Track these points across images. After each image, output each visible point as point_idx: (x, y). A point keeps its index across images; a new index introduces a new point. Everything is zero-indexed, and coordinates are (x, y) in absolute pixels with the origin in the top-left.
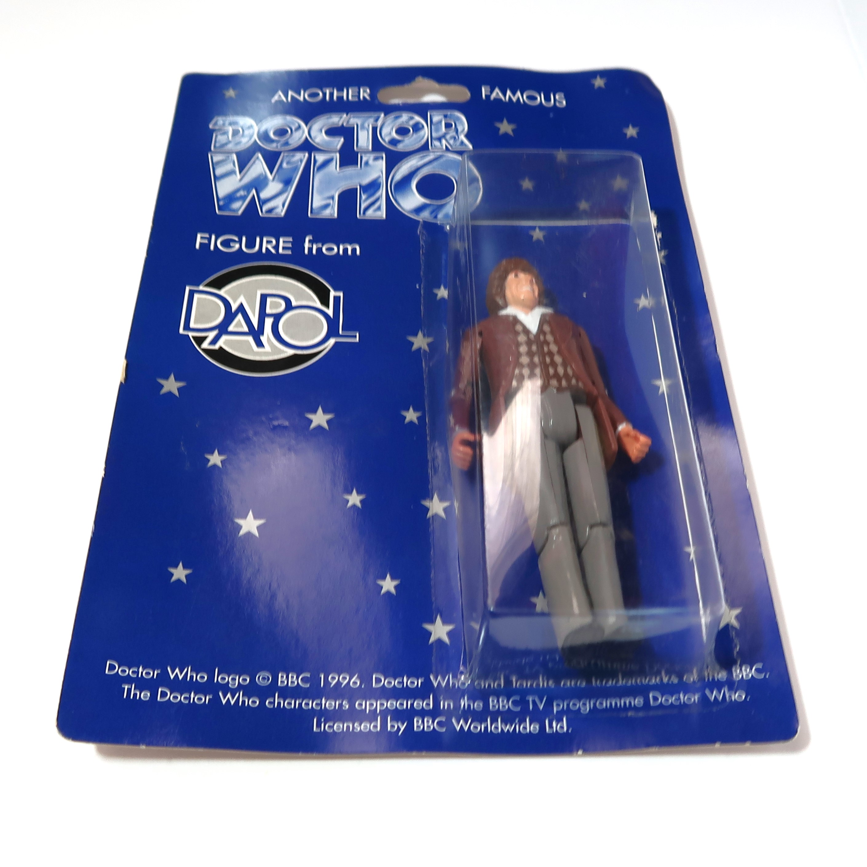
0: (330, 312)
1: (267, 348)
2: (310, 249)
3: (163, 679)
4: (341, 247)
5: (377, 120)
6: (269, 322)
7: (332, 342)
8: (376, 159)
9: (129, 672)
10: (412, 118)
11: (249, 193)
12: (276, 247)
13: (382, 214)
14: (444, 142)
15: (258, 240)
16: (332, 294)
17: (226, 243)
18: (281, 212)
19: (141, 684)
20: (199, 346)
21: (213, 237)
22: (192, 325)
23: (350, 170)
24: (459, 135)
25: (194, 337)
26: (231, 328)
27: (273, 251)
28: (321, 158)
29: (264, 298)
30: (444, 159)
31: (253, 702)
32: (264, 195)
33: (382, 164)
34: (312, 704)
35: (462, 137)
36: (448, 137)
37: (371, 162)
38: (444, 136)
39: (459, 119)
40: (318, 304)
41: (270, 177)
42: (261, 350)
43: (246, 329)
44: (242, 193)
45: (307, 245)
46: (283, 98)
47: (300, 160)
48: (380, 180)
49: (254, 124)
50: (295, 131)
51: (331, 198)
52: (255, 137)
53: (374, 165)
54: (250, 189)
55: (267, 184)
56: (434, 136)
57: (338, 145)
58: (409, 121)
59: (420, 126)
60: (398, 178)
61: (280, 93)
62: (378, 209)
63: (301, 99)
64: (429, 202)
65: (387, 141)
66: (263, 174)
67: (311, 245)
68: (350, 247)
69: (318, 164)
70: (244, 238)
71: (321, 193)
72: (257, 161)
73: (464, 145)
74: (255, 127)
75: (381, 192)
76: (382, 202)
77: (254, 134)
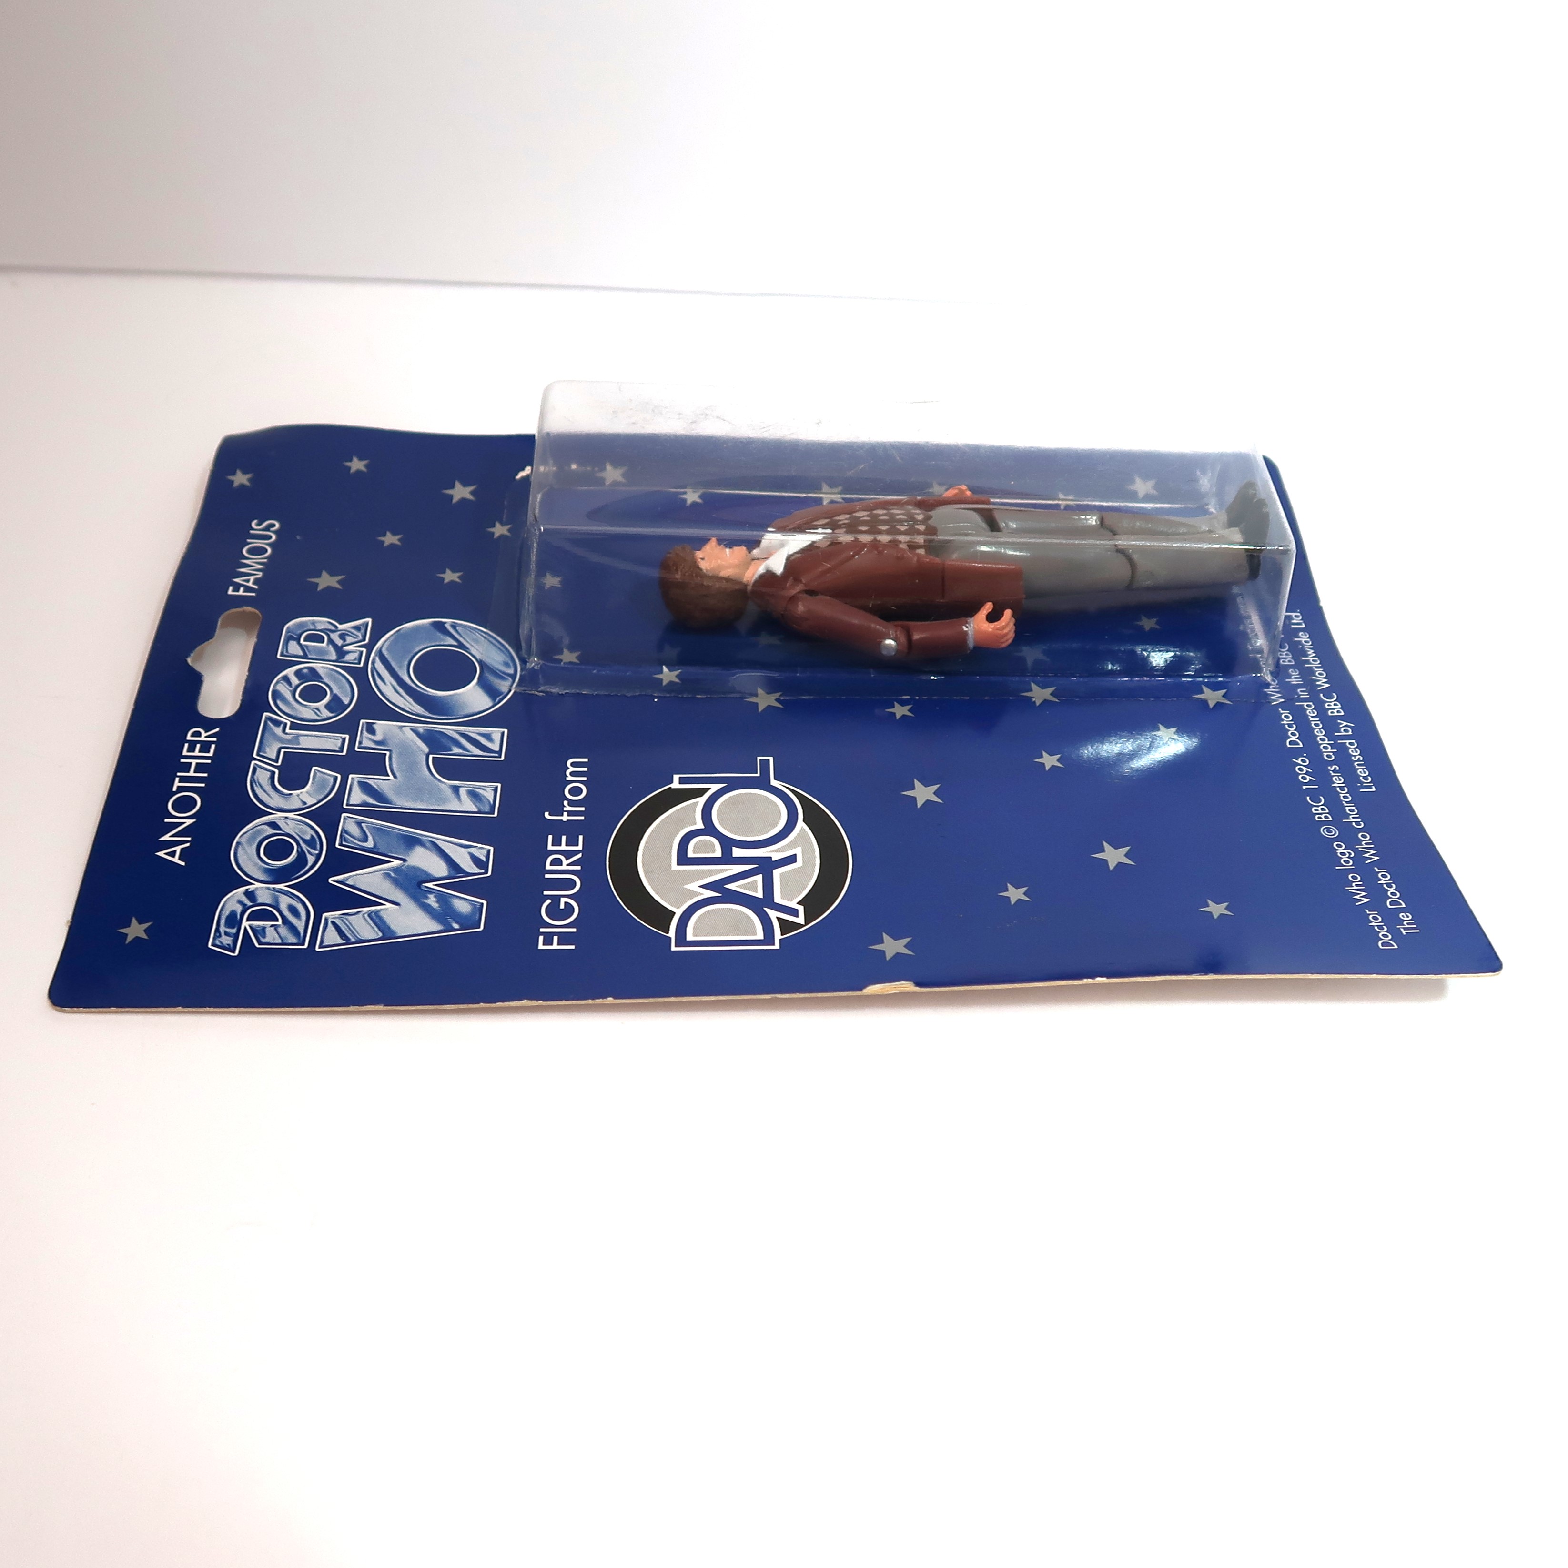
0: (715, 788)
2: (570, 813)
4: (569, 778)
5: (277, 723)
6: (737, 852)
7: (774, 783)
8: (371, 730)
10: (285, 679)
11: (431, 891)
12: (568, 854)
13: (497, 732)
14: (347, 648)
15: (547, 876)
16: (676, 785)
17: (560, 913)
18: (482, 850)
21: (543, 930)
23: (393, 762)
24: (339, 629)
26: (760, 894)
27: (579, 856)
28: (357, 797)
30: (386, 653)
32: (439, 868)
33: (381, 726)
35: (345, 627)
36: (339, 642)
37: (378, 737)
38: (338, 648)
39: (301, 625)
40: (701, 801)
41: (396, 863)
44: (432, 901)
45: (565, 818)
46: (178, 849)
47: (359, 824)
48: (421, 730)
49: (243, 889)
50: (281, 830)
51: (456, 789)
52: (281, 886)
53: (385, 734)
54: (424, 890)
55: (414, 868)
56: (334, 657)
57: (329, 775)
58: (290, 684)
59: (305, 671)
60: (419, 709)
61: (161, 854)
62: (488, 737)
63: (189, 822)
64: (476, 680)
65: (331, 715)
66: (386, 873)
67: (565, 814)
68: (572, 769)
69: (371, 801)
70: (545, 893)
71: (444, 801)
72: (349, 882)
73: (362, 627)
74: (251, 888)
75: (450, 730)
76: (471, 731)
77: (274, 888)
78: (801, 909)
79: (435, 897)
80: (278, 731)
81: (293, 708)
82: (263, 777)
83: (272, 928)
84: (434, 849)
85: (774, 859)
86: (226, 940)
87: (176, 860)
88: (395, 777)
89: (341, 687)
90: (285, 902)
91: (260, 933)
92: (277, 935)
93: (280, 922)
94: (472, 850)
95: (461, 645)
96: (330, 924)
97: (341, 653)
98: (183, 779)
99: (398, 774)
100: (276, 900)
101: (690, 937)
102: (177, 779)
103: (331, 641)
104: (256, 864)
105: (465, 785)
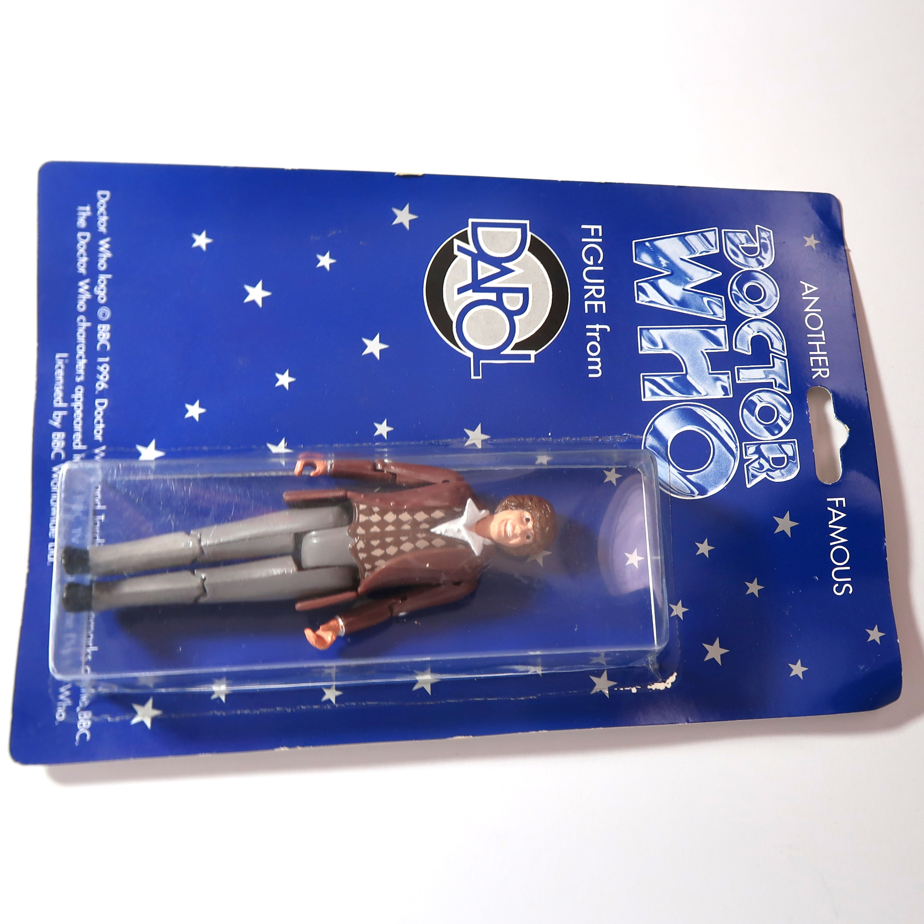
0: (508, 351)
1: (457, 297)
2: (594, 330)
3: (97, 236)
4: (598, 360)
5: (781, 386)
6: (492, 296)
7: (469, 354)
8: (724, 388)
9: (101, 210)
10: (786, 423)
11: (665, 268)
12: (592, 298)
13: (648, 397)
14: (756, 456)
15: (602, 281)
16: (533, 353)
17: (592, 252)
18: (642, 300)
19: (92, 221)
20: (455, 237)
21: (600, 240)
22: (480, 230)
23: (705, 363)
24: (765, 473)
26: (480, 264)
27: (586, 296)
28: (720, 333)
30: (731, 458)
32: (663, 284)
33: (719, 394)
34: (81, 351)
35: (762, 476)
36: (762, 461)
37: (719, 383)
38: (761, 455)
39: (790, 472)
41: (688, 287)
42: (456, 291)
43: (480, 277)
44: (664, 262)
45: (598, 327)
46: (807, 292)
47: (715, 314)
48: (695, 393)
49: (766, 266)
50: (756, 306)
51: (665, 347)
52: (746, 269)
53: (716, 387)
54: (669, 269)
55: (678, 284)
56: (762, 447)
57: (740, 349)
58: (783, 419)
59: (776, 432)
60: (700, 412)
61: (815, 288)
62: (654, 393)
63: (807, 310)
64: (669, 444)
65: (751, 398)
66: (692, 280)
67: (598, 330)
68: (598, 368)
69: (712, 331)
70: (601, 268)
71: (671, 337)
72: (710, 273)
73: (752, 478)
74: (761, 268)
75: (677, 396)
76: (663, 397)
77: (749, 268)
78: (456, 252)
79: (662, 265)
80: (779, 381)
81: (775, 399)
82: (778, 345)
83: (743, 242)
84: (670, 300)
85: (471, 290)
86: (763, 235)
87: (806, 285)
88: (702, 352)
89: (752, 422)
90: (741, 259)
91: (748, 240)
92: (740, 238)
93: (740, 246)
94: (648, 300)
95: (684, 475)
96: (714, 245)
97: (758, 451)
98: (820, 339)
99: (701, 355)
100: (746, 261)
101: (519, 231)
102: (824, 339)
103: (767, 460)
104: (763, 282)
105: (659, 350)
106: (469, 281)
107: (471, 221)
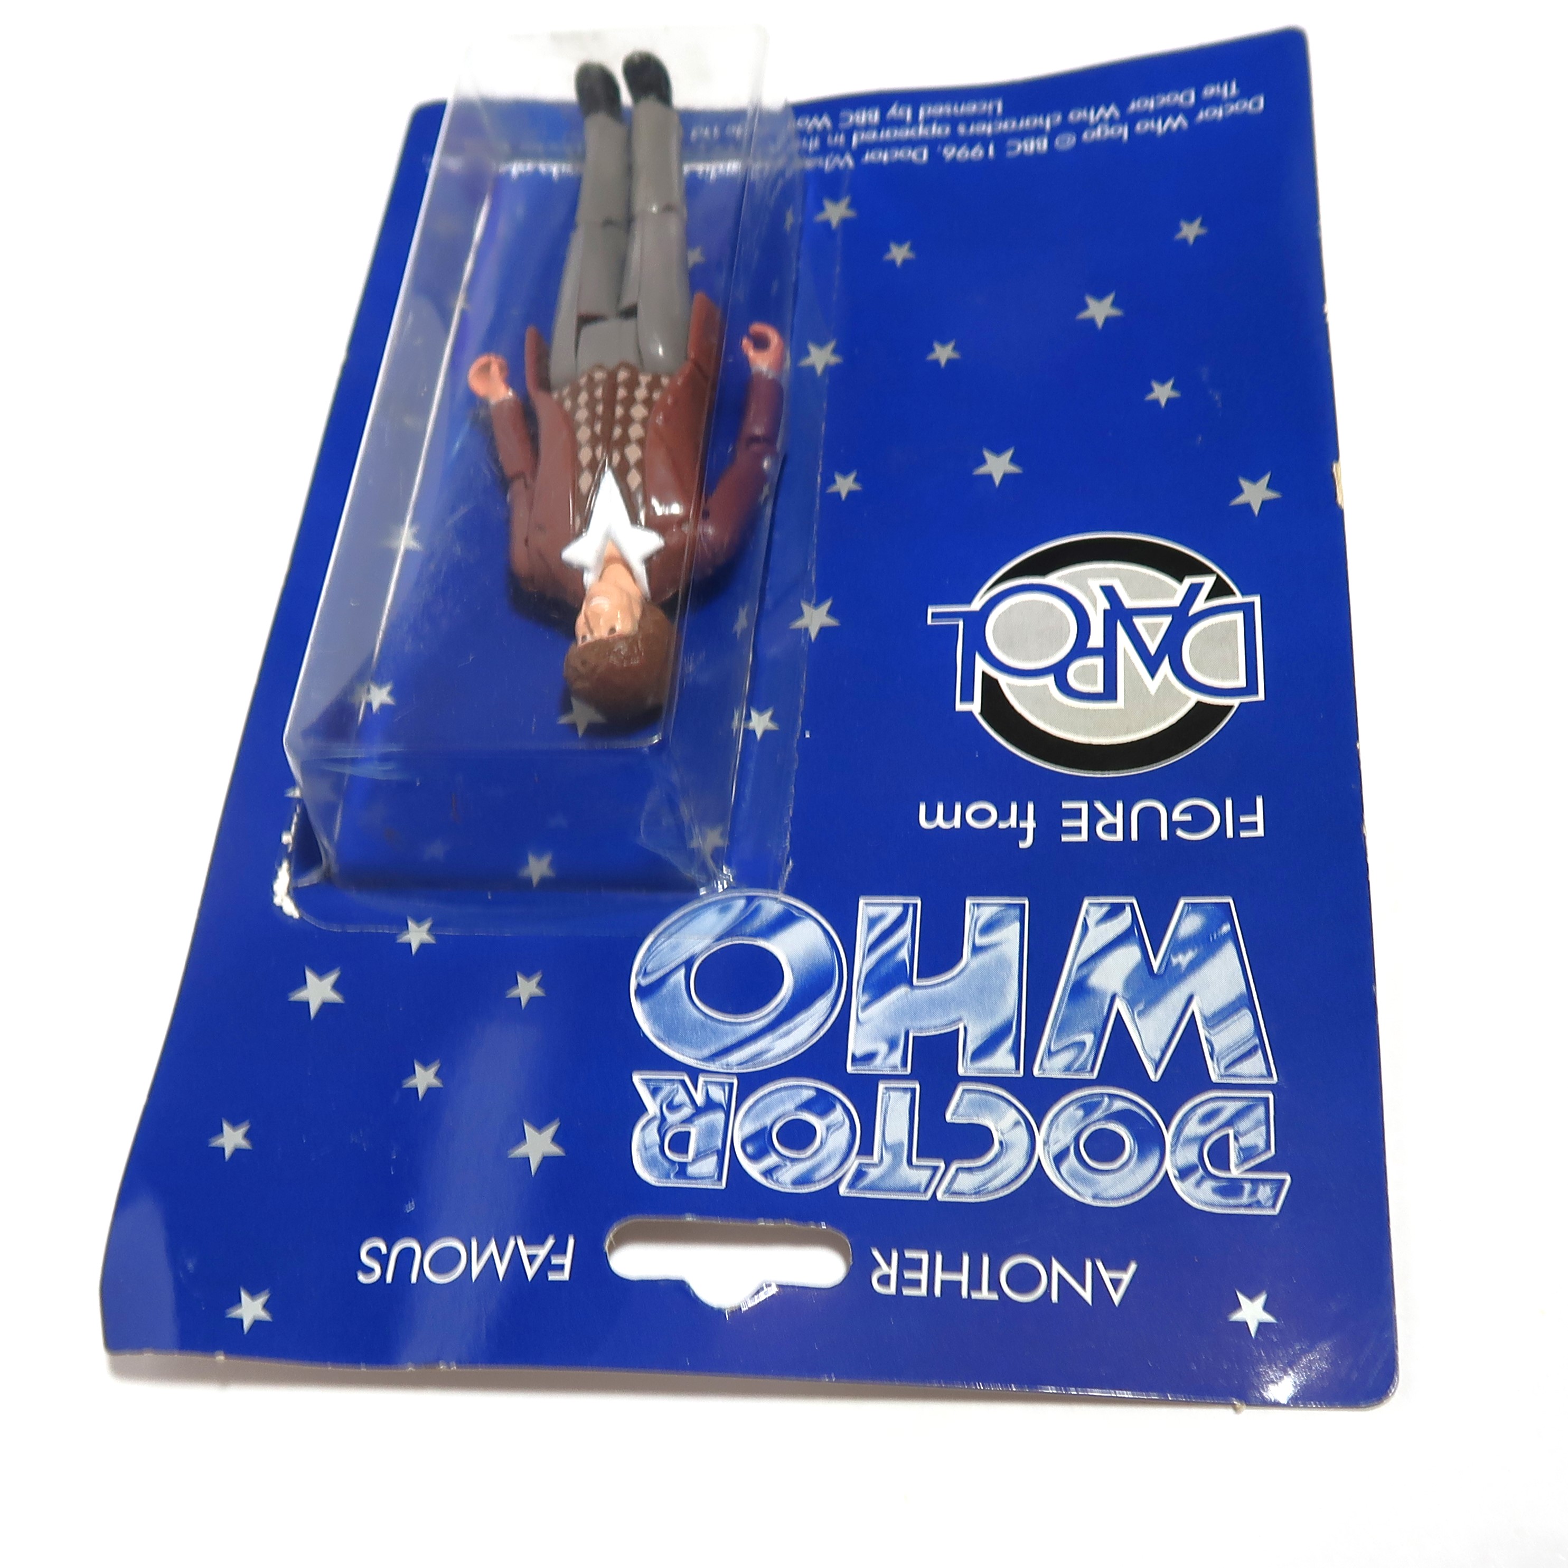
0: (981, 665)
1: (1095, 585)
2: (1022, 818)
3: (1190, 113)
4: (957, 823)
5: (860, 1174)
6: (1096, 640)
7: (977, 604)
8: (870, 1057)
9: (1234, 108)
10: (768, 1173)
11: (1167, 962)
12: (1095, 816)
13: (867, 908)
14: (700, 1099)
15: (1134, 836)
16: (975, 707)
17: (1201, 819)
18: (1091, 912)
19: (1216, 101)
20: (1218, 576)
21: (1230, 834)
22: (1239, 617)
23: (933, 1026)
24: (659, 1114)
25: (1233, 593)
26: (1166, 621)
27: (1099, 806)
28: (1002, 1062)
29: (1110, 693)
30: (706, 1052)
31: (1076, 116)
32: (1129, 956)
33: (856, 1044)
34: (1004, 126)
35: (652, 1106)
36: (687, 1111)
37: (883, 1048)
38: (699, 1111)
39: (651, 1163)
40: (1004, 681)
41: (1120, 1005)
42: (1107, 582)
43: (1139, 622)
44: (1183, 959)
45: (1030, 824)
46: (1106, 1276)
47: (1050, 1054)
48: (864, 999)
49: (1177, 1185)
50: (1068, 1148)
51: (976, 950)
52: (1168, 1137)
53: (875, 1039)
54: (1165, 971)
55: (1129, 983)
56: (719, 1117)
57: (961, 1099)
58: (776, 1168)
59: (750, 1149)
60: (822, 1006)
61: (1117, 1298)
62: (873, 922)
63: (1056, 1267)
64: (761, 943)
65: (839, 1108)
66: (1139, 1014)
67: (1022, 825)
68: (940, 821)
69: (1009, 1042)
70: (1164, 836)
71: (1002, 962)
72: (1157, 1055)
73: (652, 1087)
74: (1172, 1173)
75: (863, 965)
76: (863, 939)
77: (1172, 1146)
78: (1188, 581)
79: (1176, 954)
80: (873, 1174)
81: (829, 1157)
82: (966, 1182)
83: (1241, 1139)
84: (1090, 966)
85: (1108, 606)
86: (1264, 1193)
87: (1126, 1277)
88: (960, 1020)
89: (782, 1102)
90: (1194, 1128)
91: (1247, 1153)
92: (1253, 1133)
93: (1231, 1132)
94: (1091, 923)
95: (688, 964)
96: (1234, 1070)
97: (711, 1105)
98: (975, 1284)
99: (953, 1016)
100: (1190, 1141)
101: (1241, 682)
102: (975, 1295)
103: (688, 1120)
104: (1133, 1172)
105: (971, 939)
106: (1129, 603)
107: (1257, 600)
